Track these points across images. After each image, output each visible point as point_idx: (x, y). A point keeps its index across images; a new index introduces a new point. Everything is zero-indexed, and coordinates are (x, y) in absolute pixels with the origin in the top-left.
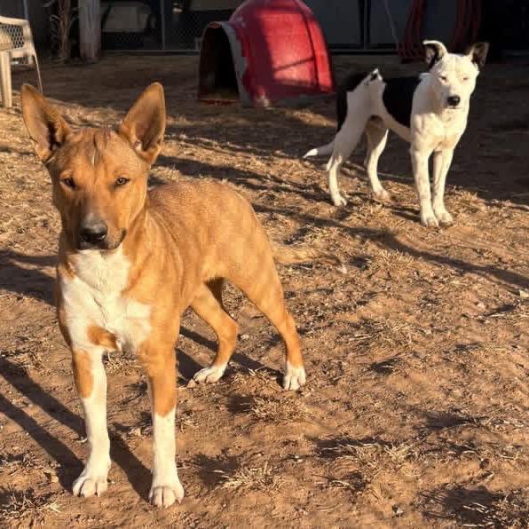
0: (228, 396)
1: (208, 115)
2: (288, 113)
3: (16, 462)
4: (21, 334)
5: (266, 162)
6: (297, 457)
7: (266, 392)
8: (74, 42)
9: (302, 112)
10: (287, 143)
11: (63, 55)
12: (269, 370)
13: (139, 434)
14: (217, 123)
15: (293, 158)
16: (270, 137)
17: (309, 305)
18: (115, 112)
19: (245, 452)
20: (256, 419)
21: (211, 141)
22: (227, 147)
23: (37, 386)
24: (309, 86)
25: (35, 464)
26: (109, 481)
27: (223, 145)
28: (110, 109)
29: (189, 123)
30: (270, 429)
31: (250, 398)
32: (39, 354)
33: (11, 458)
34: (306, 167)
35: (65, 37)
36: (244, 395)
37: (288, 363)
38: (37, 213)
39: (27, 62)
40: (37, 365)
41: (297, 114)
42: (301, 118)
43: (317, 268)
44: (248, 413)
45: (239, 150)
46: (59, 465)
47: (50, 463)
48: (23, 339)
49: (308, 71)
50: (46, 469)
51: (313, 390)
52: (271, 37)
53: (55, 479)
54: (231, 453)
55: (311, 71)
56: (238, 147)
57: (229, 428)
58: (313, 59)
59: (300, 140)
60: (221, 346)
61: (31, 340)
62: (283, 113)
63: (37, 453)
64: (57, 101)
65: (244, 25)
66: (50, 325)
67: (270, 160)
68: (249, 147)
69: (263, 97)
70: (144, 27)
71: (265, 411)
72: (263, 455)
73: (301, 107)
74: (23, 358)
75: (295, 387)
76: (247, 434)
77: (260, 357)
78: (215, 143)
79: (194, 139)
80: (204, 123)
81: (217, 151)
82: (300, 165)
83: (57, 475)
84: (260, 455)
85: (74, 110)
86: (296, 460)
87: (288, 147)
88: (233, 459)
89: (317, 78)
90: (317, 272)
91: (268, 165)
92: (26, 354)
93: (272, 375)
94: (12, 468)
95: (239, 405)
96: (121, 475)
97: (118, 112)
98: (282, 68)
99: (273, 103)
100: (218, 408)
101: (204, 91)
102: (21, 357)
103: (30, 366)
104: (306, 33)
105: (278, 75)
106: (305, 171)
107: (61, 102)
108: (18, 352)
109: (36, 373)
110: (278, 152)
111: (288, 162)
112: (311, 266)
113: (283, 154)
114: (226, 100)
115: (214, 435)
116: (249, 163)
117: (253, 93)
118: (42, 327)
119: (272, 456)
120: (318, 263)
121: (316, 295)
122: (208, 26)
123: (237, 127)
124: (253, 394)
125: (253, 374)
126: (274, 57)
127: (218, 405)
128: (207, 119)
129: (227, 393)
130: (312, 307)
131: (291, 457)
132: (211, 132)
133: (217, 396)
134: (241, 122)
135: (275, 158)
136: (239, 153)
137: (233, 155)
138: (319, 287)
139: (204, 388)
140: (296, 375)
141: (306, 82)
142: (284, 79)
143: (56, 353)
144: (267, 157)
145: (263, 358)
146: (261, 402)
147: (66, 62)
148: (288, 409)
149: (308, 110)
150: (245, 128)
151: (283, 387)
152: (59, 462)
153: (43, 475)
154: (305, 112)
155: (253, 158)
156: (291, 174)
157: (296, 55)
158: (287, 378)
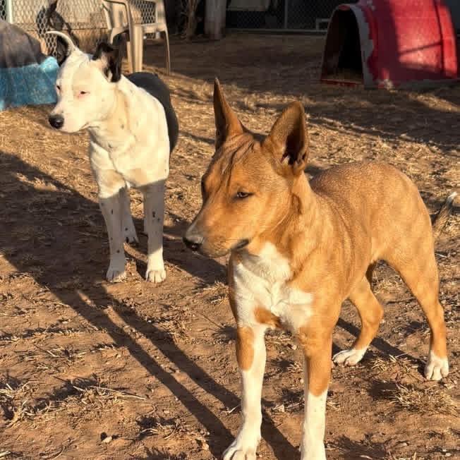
0: (368, 380)
1: (330, 96)
2: (411, 97)
3: (170, 426)
4: (164, 302)
5: (392, 145)
6: (444, 451)
7: (407, 380)
8: (200, 19)
9: (426, 96)
10: (412, 127)
11: (189, 31)
12: (409, 357)
13: (283, 411)
14: (340, 104)
15: (419, 142)
16: (395, 119)
17: (446, 294)
18: (238, 89)
19: (390, 440)
20: (400, 407)
21: (335, 121)
22: (350, 127)
23: (182, 353)
24: (433, 70)
25: (187, 431)
26: (257, 454)
27: (347, 125)
28: (234, 86)
29: (312, 103)
30: (414, 419)
31: (392, 385)
32: (183, 323)
33: (163, 422)
34: (433, 152)
35: (192, 14)
36: (384, 382)
37: (432, 353)
38: (172, 185)
39: (154, 37)
40: (182, 333)
41: (421, 98)
42: (426, 102)
43: (453, 256)
44: (391, 399)
45: (362, 132)
46: (208, 434)
47: (199, 430)
48: (167, 307)
49: (434, 56)
50: (197, 436)
51: (455, 382)
52: (400, 21)
53: (206, 447)
54: (375, 439)
55: (437, 56)
56: (362, 129)
57: (372, 413)
58: (441, 43)
59: (426, 124)
60: (364, 330)
61: (175, 308)
62: (406, 96)
63: (186, 419)
64: (183, 77)
65: (373, 8)
66: (190, 296)
67: (395, 143)
68: (374, 129)
69: (387, 80)
70: (267, 6)
71: (409, 400)
72: (408, 444)
73: (425, 91)
74: (168, 325)
75: (438, 377)
76: (391, 421)
77: (399, 343)
78: (339, 123)
79: (317, 118)
80: (326, 103)
81: (341, 132)
82: (427, 150)
83: (207, 442)
84: (405, 444)
85: (199, 86)
86: (444, 453)
87: (413, 130)
88: (377, 445)
89: (443, 62)
90: (453, 260)
91: (395, 148)
92: (172, 322)
93: (413, 363)
94: (166, 432)
95: (381, 391)
96: (267, 449)
97: (242, 89)
98: (408, 51)
99: (396, 86)
100: (358, 392)
101: (327, 71)
102: (167, 323)
103: (176, 334)
104: (435, 18)
105: (403, 59)
106: (433, 156)
107: (187, 78)
108: (163, 320)
109: (181, 340)
110: (403, 135)
111: (416, 146)
112: (446, 254)
113: (409, 138)
114: (349, 81)
115: (357, 419)
116: (375, 145)
117: (377, 75)
118: (183, 297)
119: (418, 447)
120: (453, 251)
121: (453, 283)
122: (337, 8)
123: (360, 108)
124: (394, 380)
125: (394, 361)
126: (401, 41)
127: (358, 389)
128: (329, 99)
129: (367, 377)
130: (450, 296)
131: (438, 449)
132: (335, 112)
133: (357, 379)
134: (365, 103)
135: (401, 142)
136: (363, 135)
137: (358, 137)
138: (456, 276)
139: (343, 370)
140: (439, 366)
141: (432, 67)
142: (410, 63)
143: (198, 322)
144: (392, 140)
145: (401, 345)
146: (405, 390)
147: (191, 38)
148: (433, 400)
149: (431, 94)
150: (369, 110)
151: (424, 376)
152: (208, 430)
153: (194, 442)
154: (429, 96)
155: (379, 140)
156: (419, 158)
157: (423, 39)
158: (430, 368)
